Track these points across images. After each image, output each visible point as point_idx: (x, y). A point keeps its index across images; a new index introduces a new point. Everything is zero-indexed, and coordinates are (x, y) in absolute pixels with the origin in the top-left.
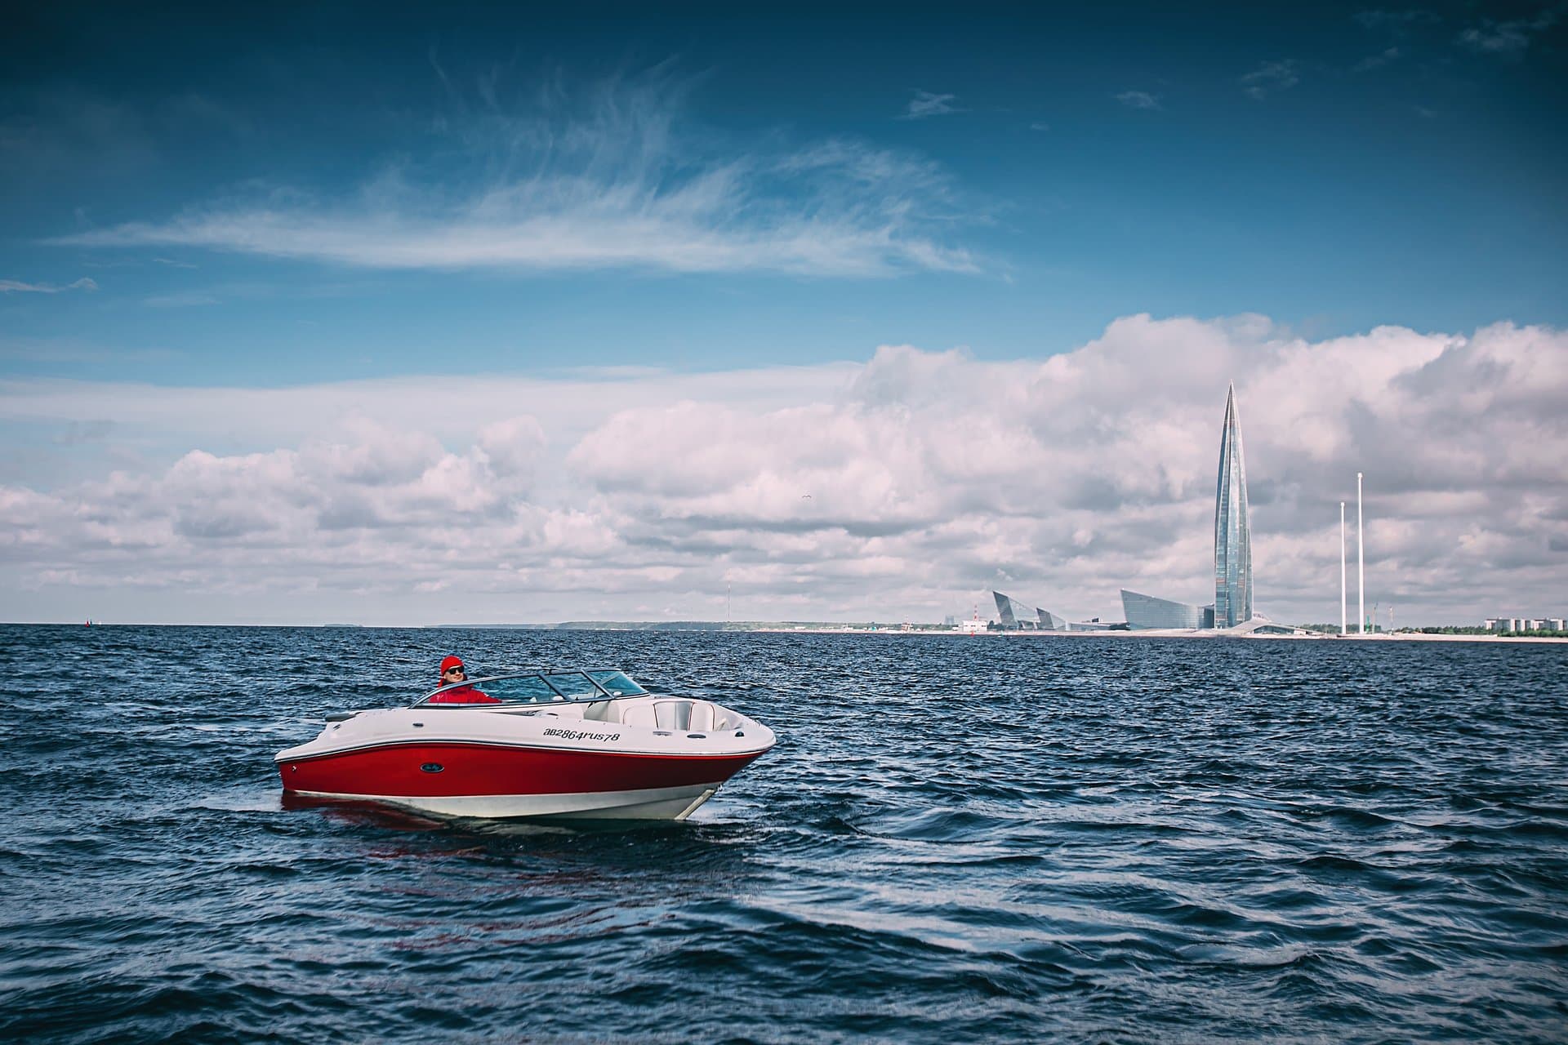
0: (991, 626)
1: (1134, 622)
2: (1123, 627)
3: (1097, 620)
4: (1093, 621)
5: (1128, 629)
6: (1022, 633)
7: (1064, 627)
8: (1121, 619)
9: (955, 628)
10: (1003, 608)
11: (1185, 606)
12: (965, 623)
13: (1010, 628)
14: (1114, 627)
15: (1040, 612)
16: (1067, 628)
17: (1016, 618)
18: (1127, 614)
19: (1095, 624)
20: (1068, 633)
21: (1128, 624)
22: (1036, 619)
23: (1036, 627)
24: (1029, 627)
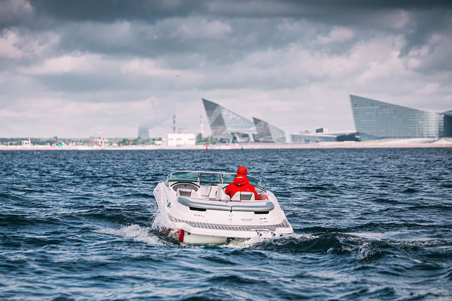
0: (200, 139)
1: (364, 131)
2: (351, 137)
3: (321, 130)
4: (318, 131)
5: (357, 140)
6: (237, 146)
7: (284, 138)
8: (351, 130)
9: (157, 142)
10: (214, 118)
11: (423, 112)
12: (170, 136)
13: (222, 141)
14: (341, 138)
15: (257, 121)
16: (288, 140)
17: (230, 129)
18: (357, 122)
19: (320, 134)
20: (289, 145)
21: (358, 134)
22: (252, 130)
23: (252, 139)
24: (244, 140)
